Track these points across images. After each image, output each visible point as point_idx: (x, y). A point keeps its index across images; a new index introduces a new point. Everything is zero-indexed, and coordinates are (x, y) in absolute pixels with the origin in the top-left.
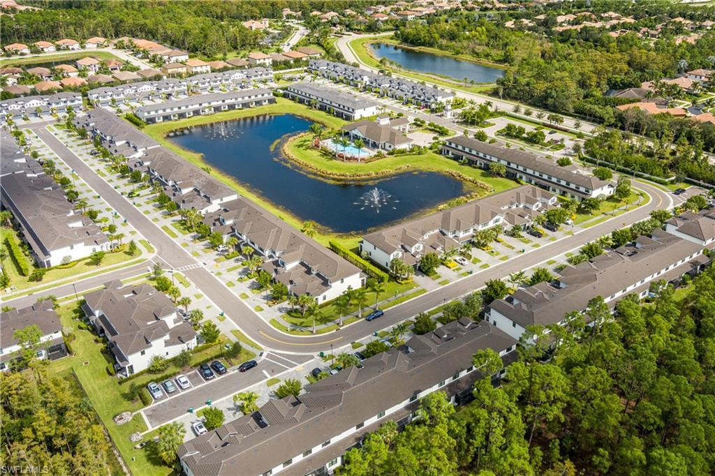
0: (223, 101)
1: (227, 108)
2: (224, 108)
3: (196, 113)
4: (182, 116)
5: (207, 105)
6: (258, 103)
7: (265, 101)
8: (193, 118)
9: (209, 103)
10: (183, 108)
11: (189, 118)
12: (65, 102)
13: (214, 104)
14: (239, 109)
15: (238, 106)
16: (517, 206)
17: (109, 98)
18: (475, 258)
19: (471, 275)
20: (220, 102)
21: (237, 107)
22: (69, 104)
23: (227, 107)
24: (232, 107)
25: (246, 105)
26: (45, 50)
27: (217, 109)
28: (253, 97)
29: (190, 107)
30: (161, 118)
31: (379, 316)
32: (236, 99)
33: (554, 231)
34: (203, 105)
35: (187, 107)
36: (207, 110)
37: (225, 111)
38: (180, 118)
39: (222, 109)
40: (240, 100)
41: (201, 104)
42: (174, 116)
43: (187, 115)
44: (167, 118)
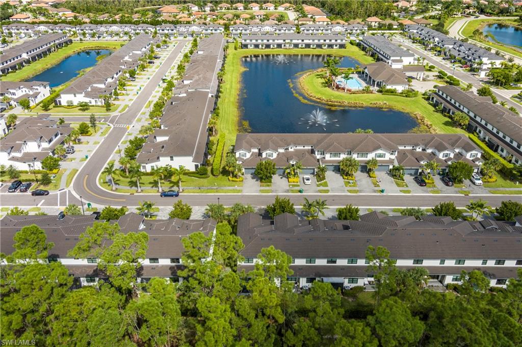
0: (303, 40)
2: (302, 46)
3: (279, 46)
4: (268, 46)
5: (289, 41)
6: (330, 46)
7: (336, 46)
8: (275, 50)
9: (291, 40)
10: (271, 41)
11: (272, 48)
12: (212, 30)
13: (295, 41)
14: (313, 48)
15: (313, 46)
16: (424, 150)
17: (239, 31)
18: (326, 182)
19: (300, 194)
20: (300, 41)
21: (311, 46)
22: (213, 31)
23: (304, 45)
24: (308, 46)
25: (319, 46)
26: (253, 8)
27: (296, 46)
28: (328, 41)
29: (276, 41)
30: (253, 45)
31: (172, 196)
32: (313, 40)
33: (447, 185)
34: (287, 41)
35: (274, 40)
36: (288, 45)
37: (302, 48)
38: (266, 48)
39: (300, 46)
40: (316, 41)
41: (284, 40)
42: (262, 46)
43: (272, 46)
44: (257, 46)
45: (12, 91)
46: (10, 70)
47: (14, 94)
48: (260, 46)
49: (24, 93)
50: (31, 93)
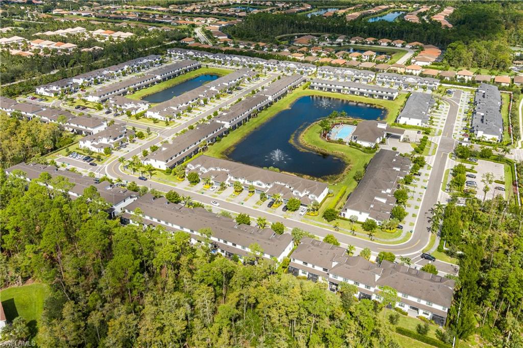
0: (359, 89)
1: (358, 94)
3: (339, 91)
4: (330, 90)
5: (347, 88)
6: (381, 97)
8: (335, 93)
9: (350, 88)
10: (333, 86)
13: (352, 89)
14: (366, 97)
15: (367, 94)
18: (223, 192)
20: (357, 89)
21: (365, 95)
24: (362, 94)
25: (372, 95)
27: (353, 92)
28: (380, 92)
29: (337, 87)
32: (368, 90)
34: (346, 88)
35: (335, 86)
36: (346, 91)
37: (356, 95)
38: (327, 91)
39: (356, 93)
40: (370, 91)
41: (344, 87)
42: (325, 89)
43: (332, 90)
44: (321, 88)
45: (126, 104)
46: (144, 87)
47: (126, 106)
48: (324, 89)
49: (132, 106)
50: (136, 107)
